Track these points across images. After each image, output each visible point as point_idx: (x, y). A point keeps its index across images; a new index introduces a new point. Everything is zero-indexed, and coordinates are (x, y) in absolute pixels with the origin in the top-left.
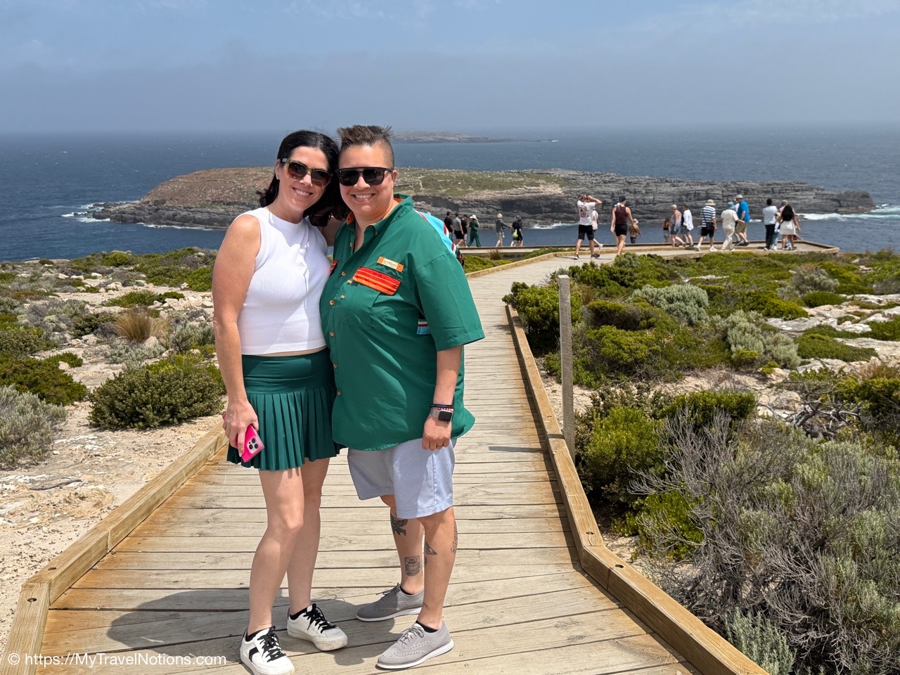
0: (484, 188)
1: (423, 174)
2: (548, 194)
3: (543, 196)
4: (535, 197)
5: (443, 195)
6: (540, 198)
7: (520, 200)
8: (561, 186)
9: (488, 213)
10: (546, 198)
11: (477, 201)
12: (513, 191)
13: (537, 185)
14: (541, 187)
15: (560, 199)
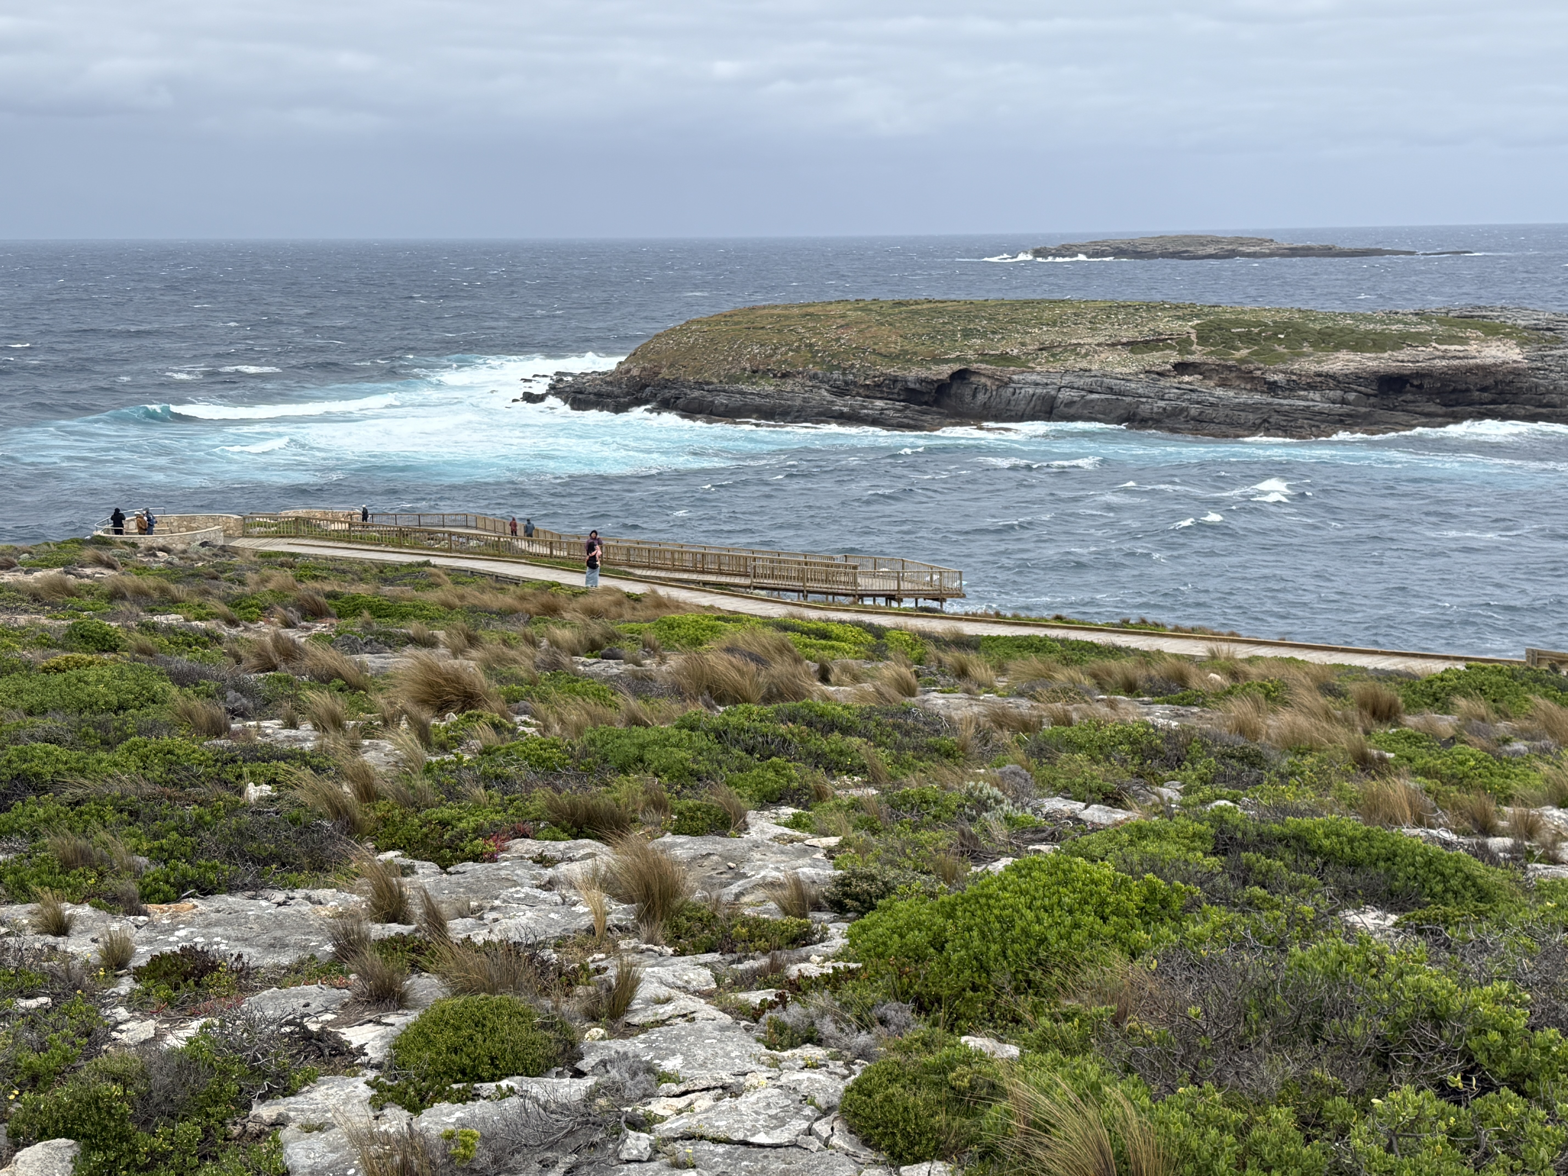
0: (1337, 348)
1: (1197, 316)
2: (1489, 361)
3: (1478, 367)
4: (1457, 368)
5: (1242, 361)
6: (1470, 370)
7: (1419, 375)
8: (1521, 344)
9: (1344, 402)
10: (1485, 370)
11: (1319, 375)
12: (1405, 354)
13: (1464, 341)
14: (1473, 348)
15: (1517, 373)
